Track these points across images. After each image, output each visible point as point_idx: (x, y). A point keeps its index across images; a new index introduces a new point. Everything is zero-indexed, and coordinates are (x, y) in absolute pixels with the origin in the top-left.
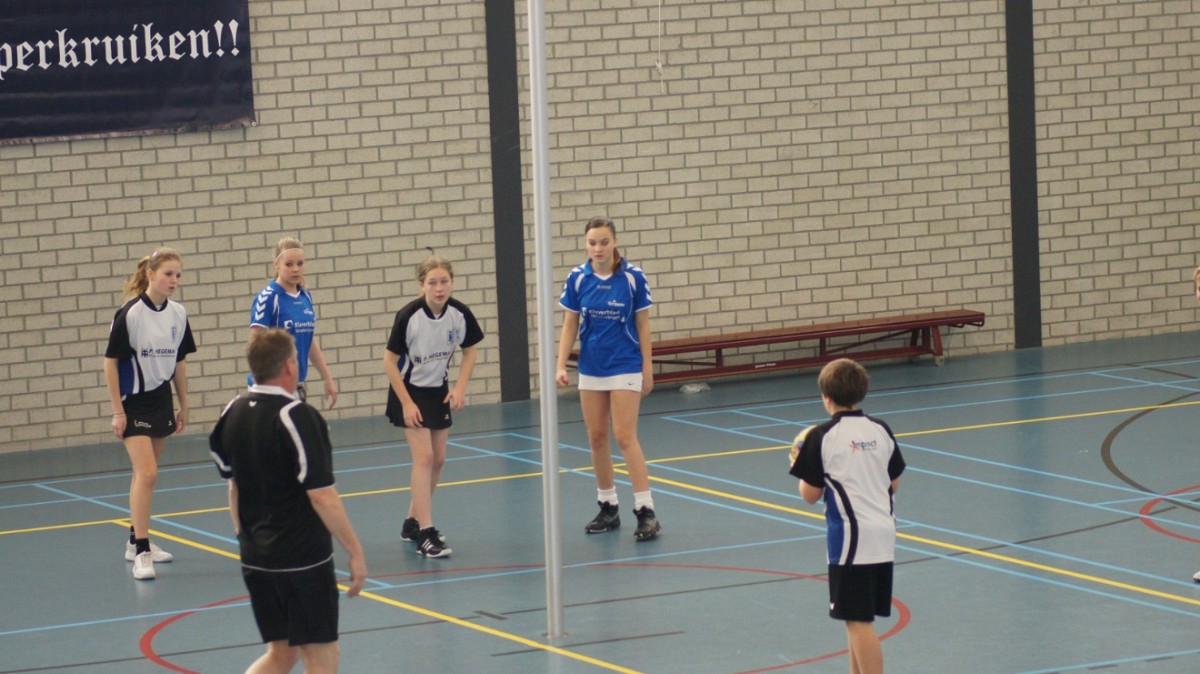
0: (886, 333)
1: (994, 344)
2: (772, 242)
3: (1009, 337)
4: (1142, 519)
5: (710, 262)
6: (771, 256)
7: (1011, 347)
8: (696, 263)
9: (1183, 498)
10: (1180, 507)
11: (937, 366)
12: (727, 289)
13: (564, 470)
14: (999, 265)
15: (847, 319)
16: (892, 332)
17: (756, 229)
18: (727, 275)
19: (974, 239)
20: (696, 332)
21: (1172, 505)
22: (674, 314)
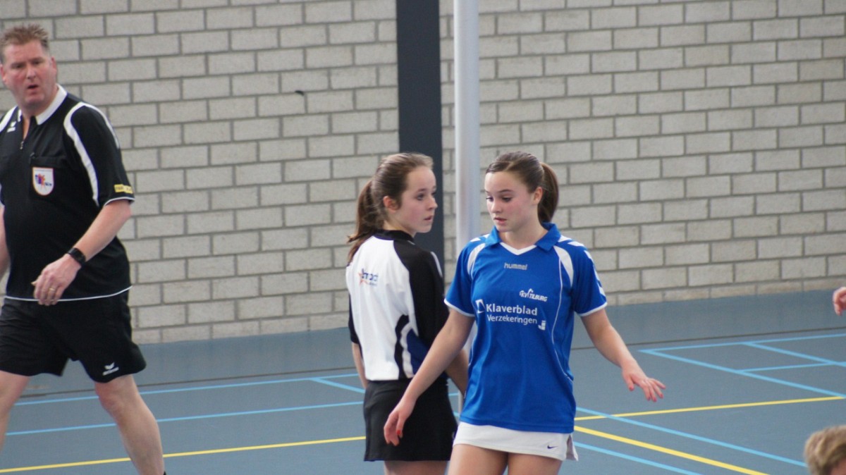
2: (812, 92)
5: (717, 121)
6: (810, 114)
12: (743, 162)
17: (788, 73)
18: (743, 141)
22: (662, 197)
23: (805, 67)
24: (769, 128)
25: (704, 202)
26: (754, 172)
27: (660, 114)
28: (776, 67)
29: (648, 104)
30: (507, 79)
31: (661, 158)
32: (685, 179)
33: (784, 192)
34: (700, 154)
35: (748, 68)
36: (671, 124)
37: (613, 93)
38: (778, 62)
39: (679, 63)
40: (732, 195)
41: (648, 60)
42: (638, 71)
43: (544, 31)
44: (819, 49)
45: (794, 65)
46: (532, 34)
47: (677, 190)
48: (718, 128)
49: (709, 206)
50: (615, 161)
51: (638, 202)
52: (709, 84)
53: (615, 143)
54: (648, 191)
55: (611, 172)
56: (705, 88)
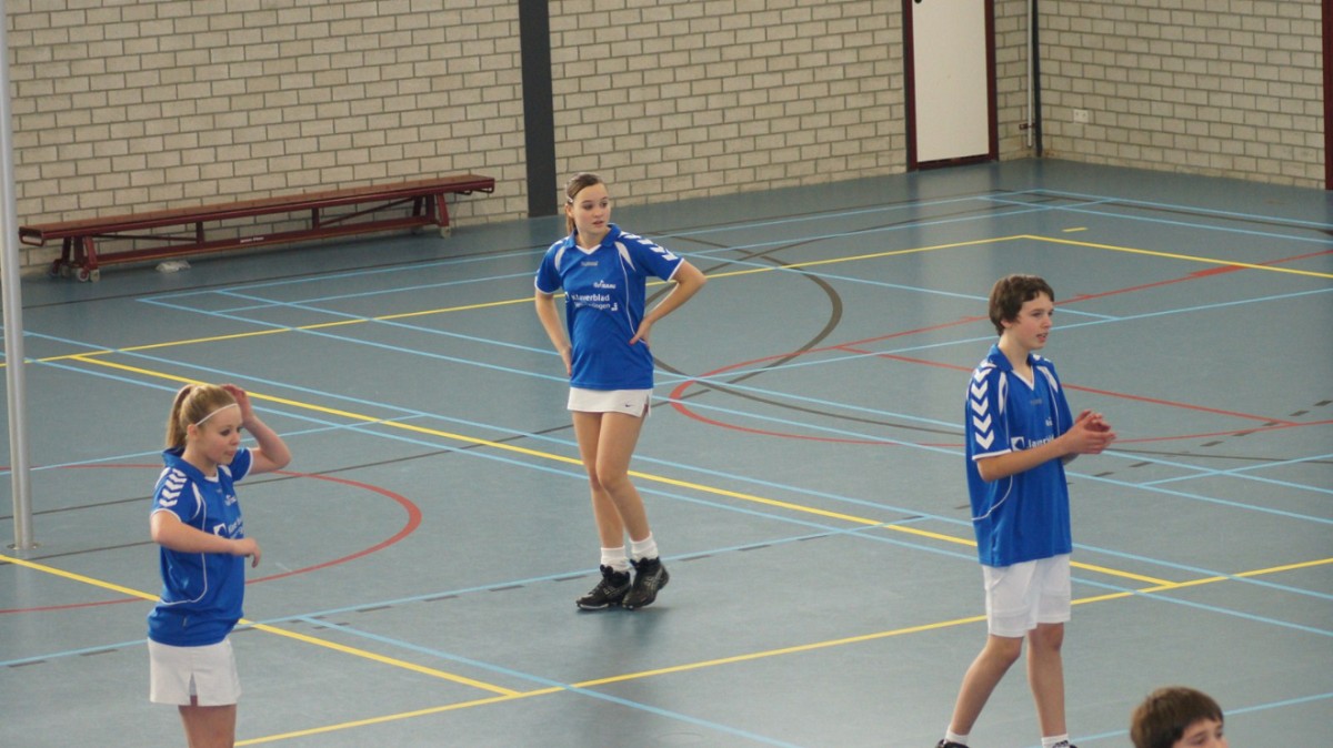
0: (386, 202)
1: (506, 213)
2: (257, 101)
3: (522, 205)
4: (674, 404)
5: (187, 124)
6: (256, 117)
7: (524, 216)
8: (172, 126)
9: (715, 379)
10: (713, 390)
11: (442, 237)
12: (207, 155)
13: (28, 361)
14: (509, 125)
15: (342, 187)
16: (392, 201)
17: (238, 87)
18: (206, 139)
19: (482, 96)
20: (173, 203)
21: (705, 388)
22: (148, 183)
23: (250, 82)
24: (227, 129)
25: (180, 186)
26: (216, 162)
27: (144, 121)
28: (229, 82)
29: (135, 113)
30: (26, 98)
31: (146, 154)
32: (165, 169)
33: (239, 177)
34: (176, 150)
35: (208, 84)
36: (152, 128)
37: (108, 106)
38: (230, 79)
39: (156, 82)
40: (201, 180)
41: (133, 80)
42: (126, 88)
43: (53, 61)
44: (260, 69)
45: (242, 82)
46: (44, 63)
47: (158, 177)
48: (187, 130)
49: (183, 189)
50: (111, 157)
51: (130, 187)
52: (180, 97)
53: (111, 143)
54: (137, 179)
55: (109, 165)
56: (177, 100)
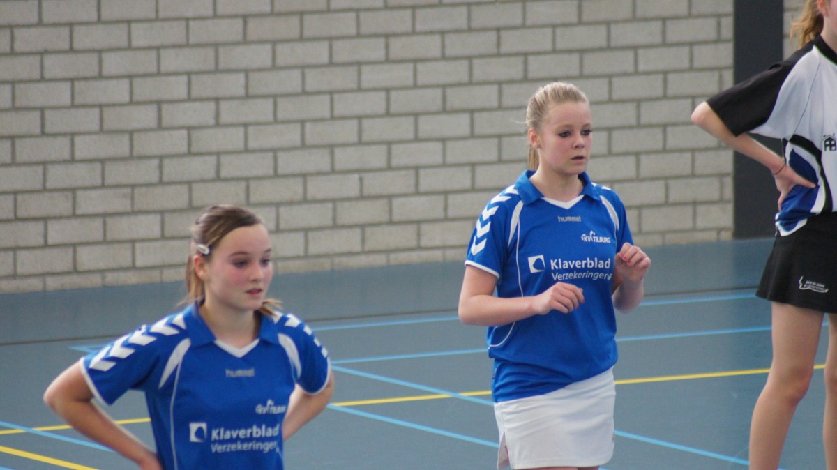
1: (694, 229)
2: (289, 27)
3: (722, 217)
5: (172, 61)
6: (286, 54)
7: (727, 236)
8: (146, 62)
12: (202, 114)
18: (204, 86)
19: (664, 33)
22: (102, 154)
24: (236, 71)
25: (155, 162)
26: (217, 125)
27: (100, 52)
29: (84, 38)
31: (101, 106)
32: (131, 133)
33: (254, 151)
34: (151, 102)
36: (113, 63)
37: (40, 23)
40: (190, 153)
47: (120, 146)
48: (172, 70)
49: (161, 167)
50: (42, 110)
51: (72, 160)
52: (161, 15)
53: (42, 86)
54: (85, 147)
55: (38, 123)
56: (156, 19)
